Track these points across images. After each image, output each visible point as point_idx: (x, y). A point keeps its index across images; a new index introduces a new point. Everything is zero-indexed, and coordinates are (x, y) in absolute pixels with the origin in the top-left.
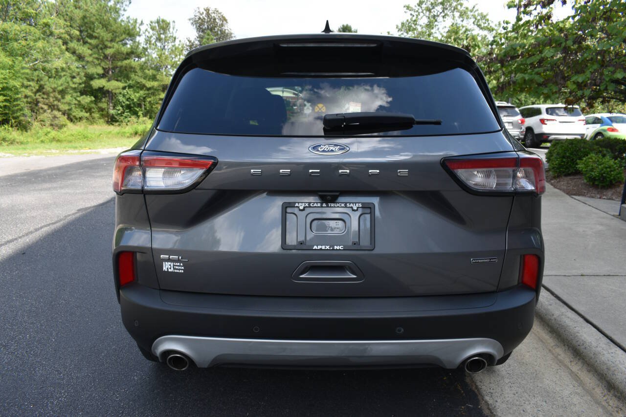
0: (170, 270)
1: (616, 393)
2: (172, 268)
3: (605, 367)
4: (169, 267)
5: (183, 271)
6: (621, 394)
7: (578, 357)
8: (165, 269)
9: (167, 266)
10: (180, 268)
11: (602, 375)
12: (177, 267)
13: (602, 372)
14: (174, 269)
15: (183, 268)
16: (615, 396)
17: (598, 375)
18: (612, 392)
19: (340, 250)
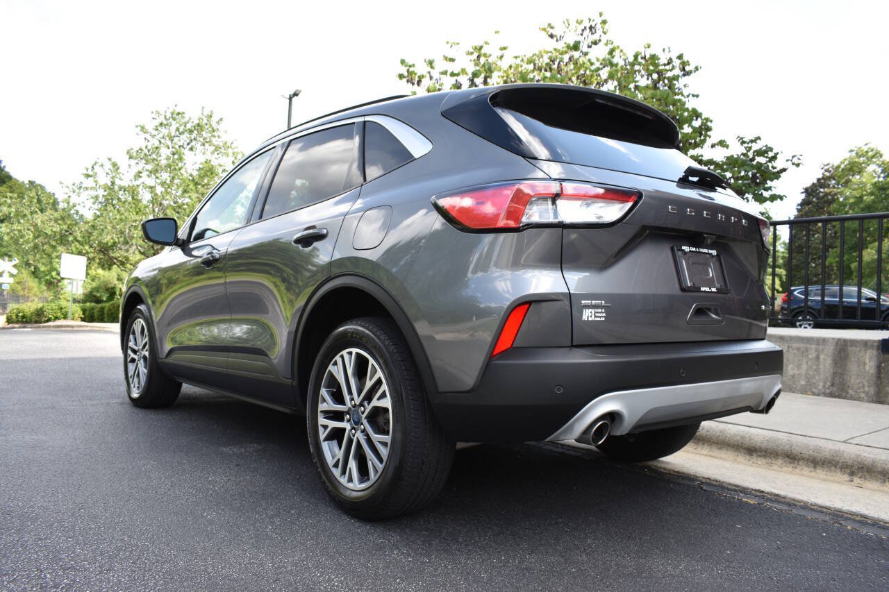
0: (590, 319)
1: (760, 454)
2: (593, 316)
3: (739, 438)
4: (590, 314)
5: (604, 319)
6: (765, 452)
7: (701, 443)
8: (585, 318)
9: (588, 315)
10: (601, 315)
11: (738, 446)
12: (598, 315)
13: (736, 443)
14: (595, 317)
15: (604, 315)
16: (760, 456)
17: (733, 447)
18: (755, 454)
19: (712, 292)
